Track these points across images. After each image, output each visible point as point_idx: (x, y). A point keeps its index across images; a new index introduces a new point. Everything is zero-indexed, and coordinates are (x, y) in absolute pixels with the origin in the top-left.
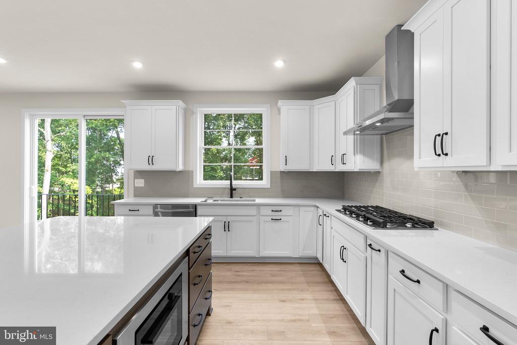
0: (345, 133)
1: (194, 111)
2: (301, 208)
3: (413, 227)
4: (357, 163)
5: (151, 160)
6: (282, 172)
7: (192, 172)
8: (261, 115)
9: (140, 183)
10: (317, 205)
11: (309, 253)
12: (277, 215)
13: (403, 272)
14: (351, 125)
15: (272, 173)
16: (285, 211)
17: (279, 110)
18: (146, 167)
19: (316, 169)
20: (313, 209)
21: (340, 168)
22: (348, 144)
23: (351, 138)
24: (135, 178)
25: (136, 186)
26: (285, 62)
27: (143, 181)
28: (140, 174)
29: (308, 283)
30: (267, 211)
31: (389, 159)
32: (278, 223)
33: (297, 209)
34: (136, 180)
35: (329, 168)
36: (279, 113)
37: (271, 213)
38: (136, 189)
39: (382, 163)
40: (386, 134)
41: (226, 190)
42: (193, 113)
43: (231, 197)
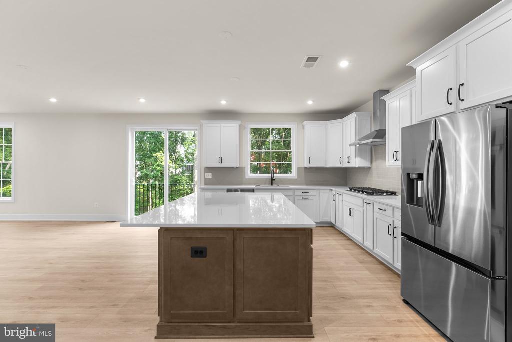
0: (350, 145)
1: (246, 126)
2: (321, 191)
3: (387, 195)
4: (357, 162)
5: (221, 160)
6: (306, 169)
7: (245, 168)
8: (290, 129)
9: (209, 176)
10: (332, 189)
11: (327, 219)
12: (305, 196)
13: (380, 209)
14: (353, 140)
15: (299, 169)
16: (311, 193)
17: (303, 126)
18: (217, 165)
19: (329, 166)
20: (328, 191)
21: (345, 165)
22: (351, 151)
23: (353, 148)
24: (206, 172)
25: (206, 177)
26: (313, 101)
27: (211, 174)
28: (209, 169)
29: (328, 234)
30: (299, 193)
31: (376, 160)
32: (307, 201)
33: (318, 191)
34: (206, 174)
35: (339, 166)
36: (303, 129)
37: (301, 194)
38: (206, 179)
39: (372, 162)
40: (374, 146)
41: (268, 181)
42: (245, 128)
43: (272, 185)
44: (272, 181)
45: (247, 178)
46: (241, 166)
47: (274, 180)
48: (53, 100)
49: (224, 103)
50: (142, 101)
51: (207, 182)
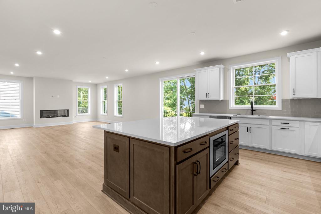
1: (229, 68)
2: (306, 123)
5: (207, 95)
6: (292, 100)
8: (274, 64)
9: (202, 106)
11: (316, 154)
12: (285, 126)
15: (283, 100)
16: (292, 124)
17: (289, 59)
18: (205, 98)
20: (318, 124)
25: (200, 107)
26: (289, 31)
27: (203, 105)
28: (202, 102)
30: (278, 123)
32: (286, 131)
33: (303, 123)
34: (200, 105)
36: (289, 61)
37: (280, 124)
38: (200, 109)
41: (249, 110)
42: (228, 70)
43: (252, 114)
44: (253, 111)
45: (230, 108)
46: (225, 99)
47: (255, 110)
48: (127, 71)
49: (202, 53)
50: (157, 63)
51: (201, 111)
